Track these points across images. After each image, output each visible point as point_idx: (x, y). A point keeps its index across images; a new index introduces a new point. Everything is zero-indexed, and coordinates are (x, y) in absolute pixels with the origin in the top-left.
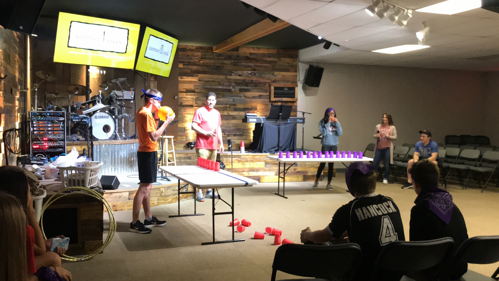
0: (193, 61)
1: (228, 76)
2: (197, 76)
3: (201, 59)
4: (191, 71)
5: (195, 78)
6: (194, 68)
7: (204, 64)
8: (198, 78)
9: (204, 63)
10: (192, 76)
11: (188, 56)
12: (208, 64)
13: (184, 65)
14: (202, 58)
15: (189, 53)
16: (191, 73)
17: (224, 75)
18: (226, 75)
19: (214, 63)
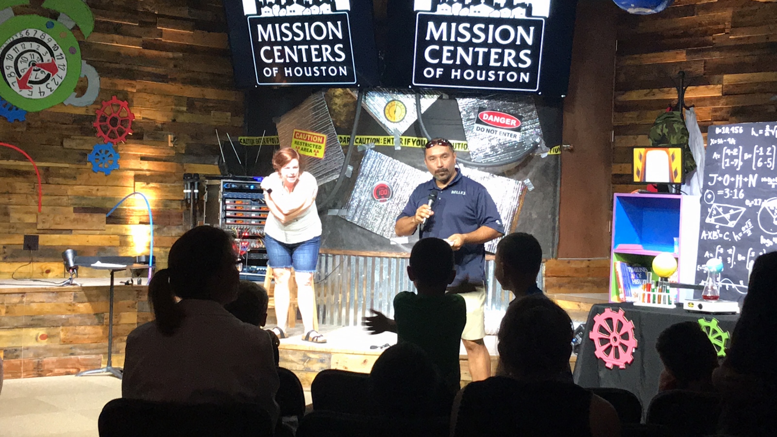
0: (711, 38)
2: (720, 82)
3: (732, 27)
4: (705, 69)
5: (714, 88)
6: (716, 57)
7: (739, 43)
8: (721, 86)
9: (741, 39)
10: (707, 83)
11: (700, 25)
12: (751, 42)
13: (687, 54)
14: (735, 25)
15: (703, 17)
16: (704, 74)
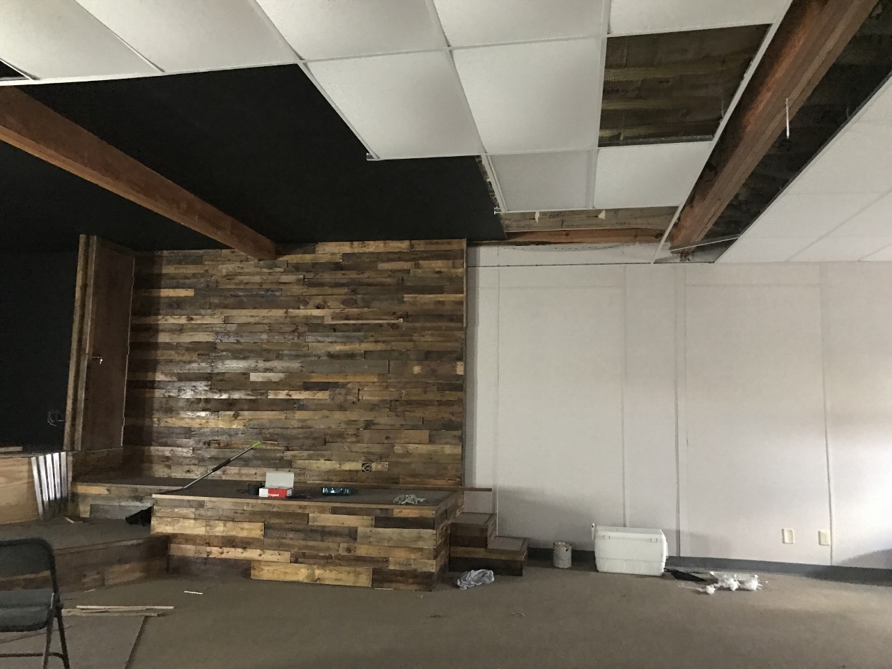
1: (290, 310)
2: (222, 314)
3: (232, 275)
4: (210, 304)
5: (217, 318)
7: (238, 287)
8: (224, 317)
9: (239, 284)
10: (213, 314)
11: (207, 271)
12: (247, 287)
13: (196, 291)
14: (235, 275)
15: (209, 266)
16: (209, 307)
17: (281, 308)
18: (286, 307)
19: (261, 284)
